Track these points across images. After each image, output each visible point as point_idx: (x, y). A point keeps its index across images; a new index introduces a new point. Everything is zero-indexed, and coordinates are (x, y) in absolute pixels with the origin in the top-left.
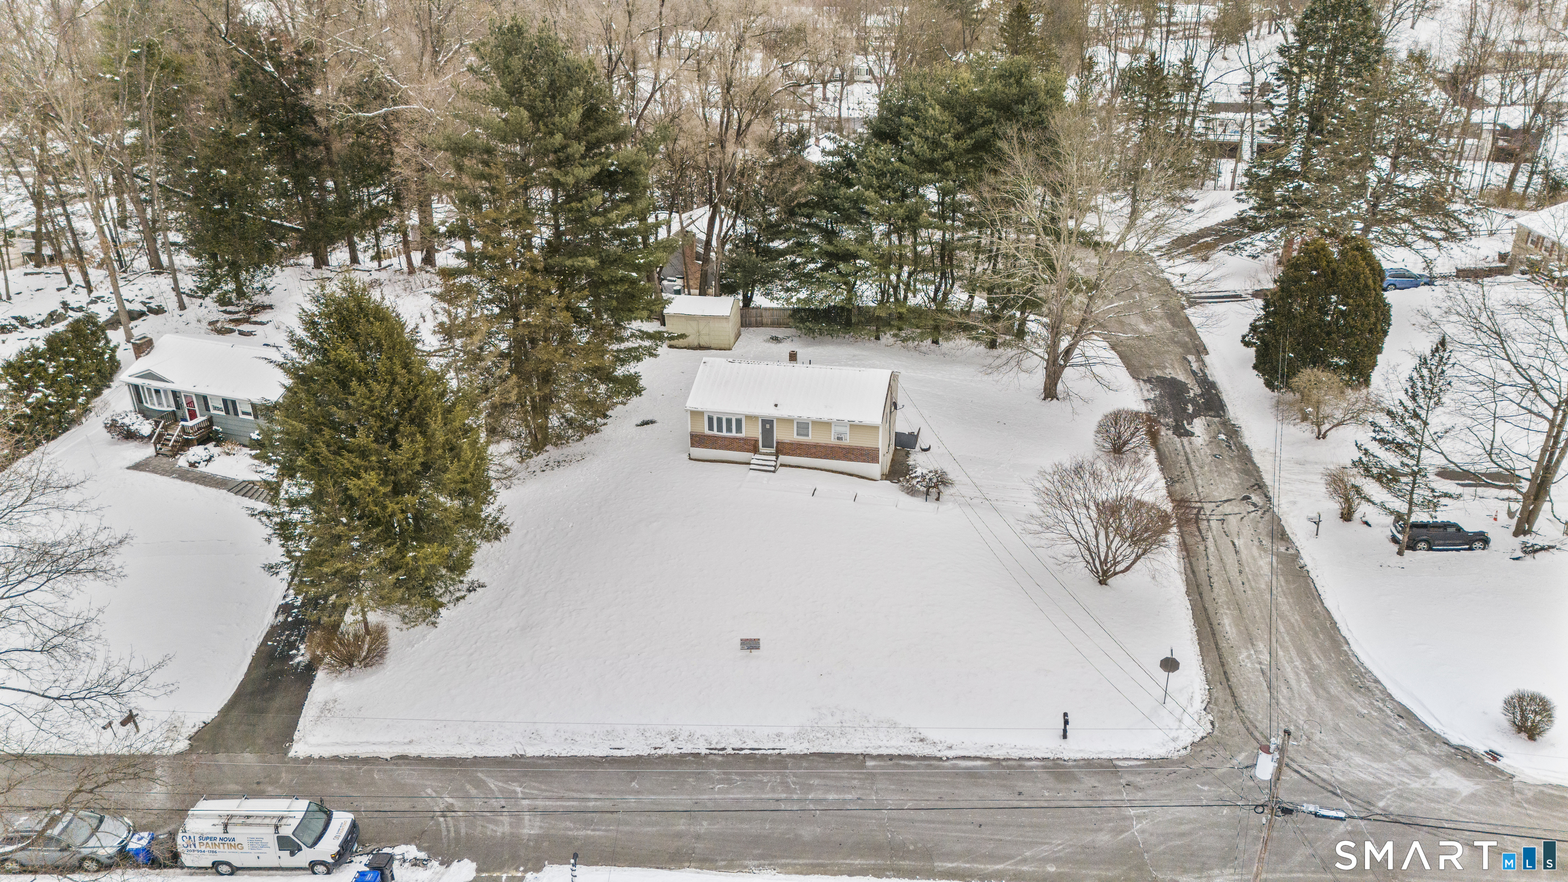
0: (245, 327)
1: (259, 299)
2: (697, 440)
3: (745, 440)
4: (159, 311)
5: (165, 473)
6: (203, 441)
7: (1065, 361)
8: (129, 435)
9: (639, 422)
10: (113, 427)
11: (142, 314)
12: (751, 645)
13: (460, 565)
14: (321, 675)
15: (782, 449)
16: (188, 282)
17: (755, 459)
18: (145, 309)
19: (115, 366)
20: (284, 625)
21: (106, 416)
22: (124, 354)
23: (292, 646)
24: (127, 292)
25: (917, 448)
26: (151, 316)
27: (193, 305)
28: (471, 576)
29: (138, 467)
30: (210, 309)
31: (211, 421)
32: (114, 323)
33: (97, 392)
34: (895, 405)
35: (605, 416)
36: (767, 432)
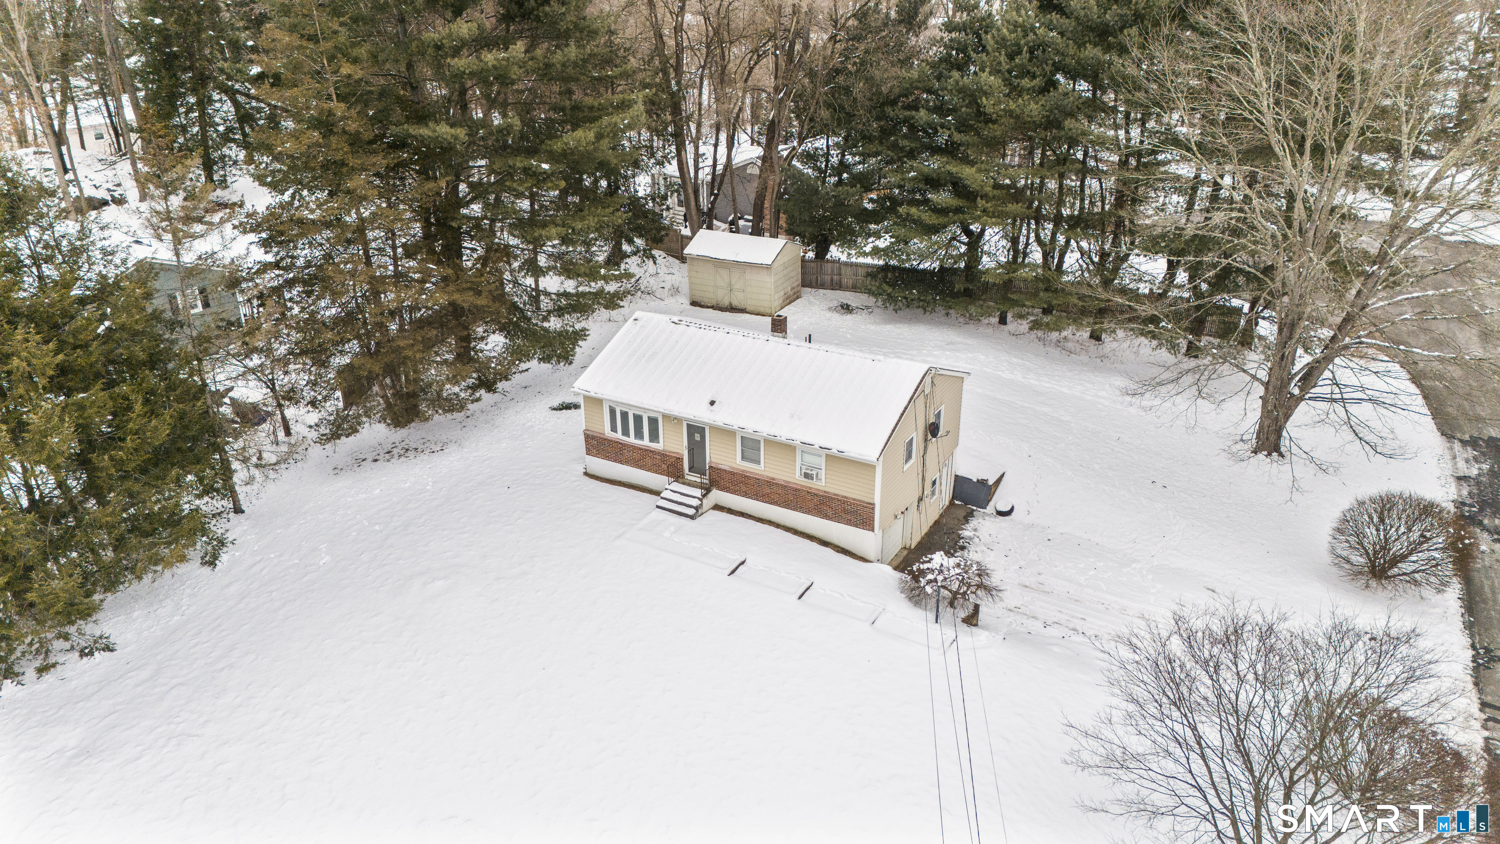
2: (596, 444)
3: (663, 456)
4: (120, 201)
7: (1301, 389)
9: (556, 404)
11: (105, 203)
15: (719, 480)
17: (671, 489)
18: (109, 198)
25: (990, 509)
26: (113, 206)
34: (933, 429)
35: (490, 387)
36: (696, 447)
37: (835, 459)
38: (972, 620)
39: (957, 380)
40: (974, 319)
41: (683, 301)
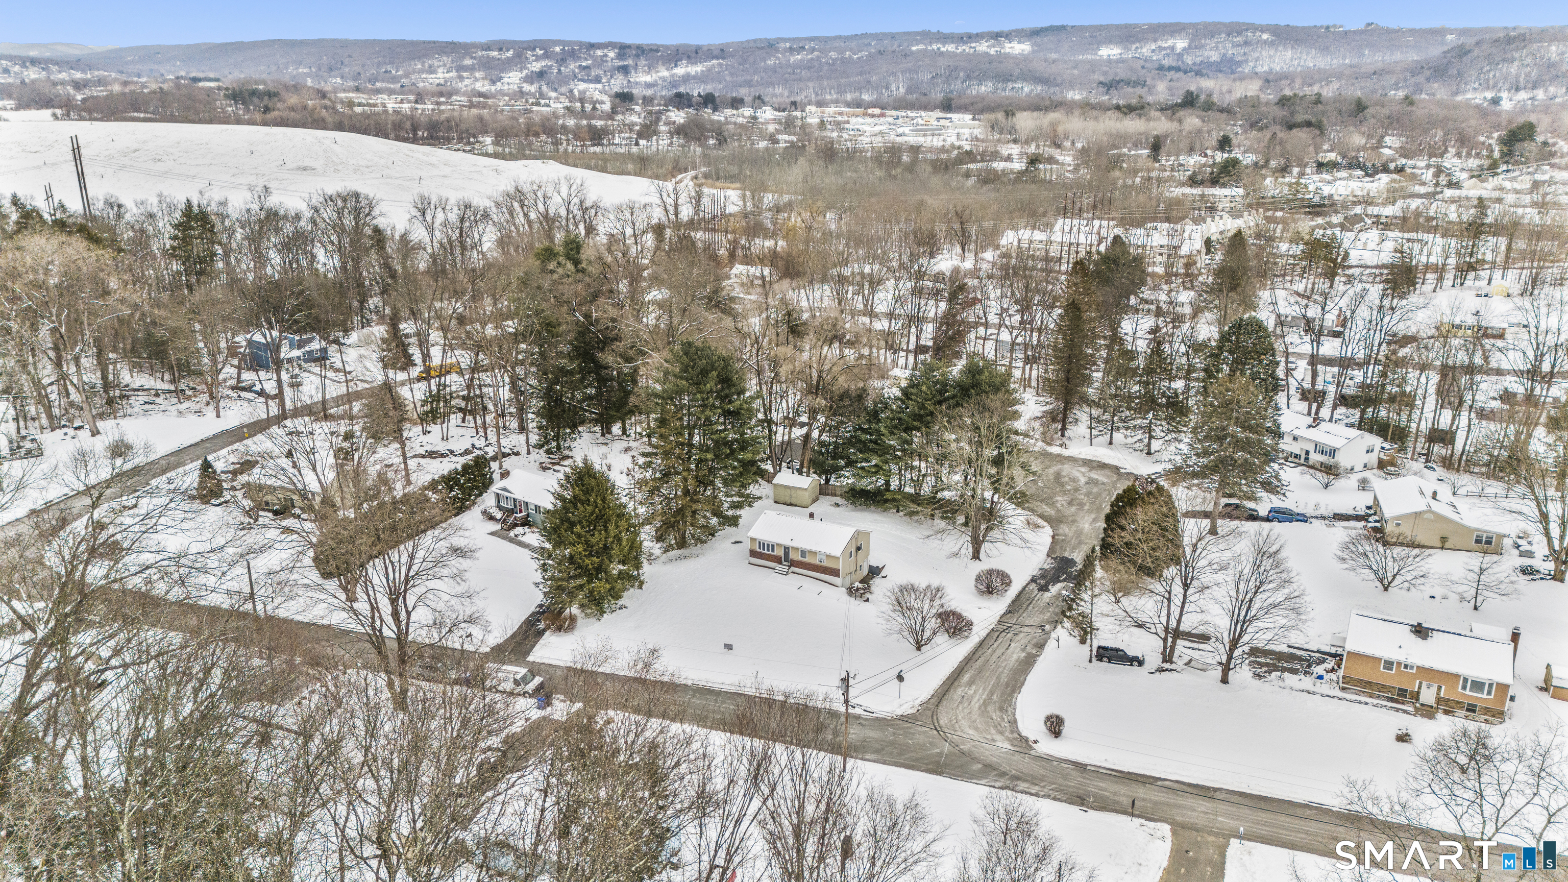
0: (557, 467)
1: (567, 453)
2: (753, 553)
3: (776, 557)
4: (517, 454)
5: (504, 538)
6: (523, 525)
7: (984, 538)
8: (492, 518)
9: (734, 541)
10: (484, 513)
11: (509, 455)
12: (729, 647)
13: (617, 597)
14: (548, 633)
15: (794, 564)
16: (534, 438)
17: (778, 567)
18: (511, 452)
19: (491, 481)
20: (538, 612)
21: (482, 507)
22: (496, 476)
23: (539, 621)
24: (504, 442)
25: (880, 575)
26: (513, 456)
27: (534, 452)
28: (621, 602)
29: (492, 534)
30: (540, 456)
31: (528, 515)
32: (494, 458)
33: (480, 495)
34: (859, 549)
35: (713, 535)
36: (786, 554)
37: (828, 556)
38: (867, 600)
39: (867, 534)
40: (885, 510)
41: (771, 501)
